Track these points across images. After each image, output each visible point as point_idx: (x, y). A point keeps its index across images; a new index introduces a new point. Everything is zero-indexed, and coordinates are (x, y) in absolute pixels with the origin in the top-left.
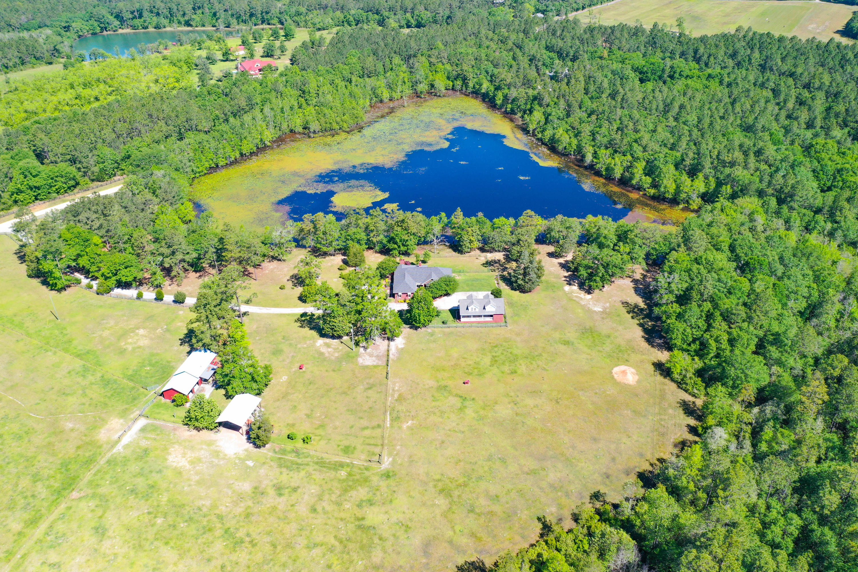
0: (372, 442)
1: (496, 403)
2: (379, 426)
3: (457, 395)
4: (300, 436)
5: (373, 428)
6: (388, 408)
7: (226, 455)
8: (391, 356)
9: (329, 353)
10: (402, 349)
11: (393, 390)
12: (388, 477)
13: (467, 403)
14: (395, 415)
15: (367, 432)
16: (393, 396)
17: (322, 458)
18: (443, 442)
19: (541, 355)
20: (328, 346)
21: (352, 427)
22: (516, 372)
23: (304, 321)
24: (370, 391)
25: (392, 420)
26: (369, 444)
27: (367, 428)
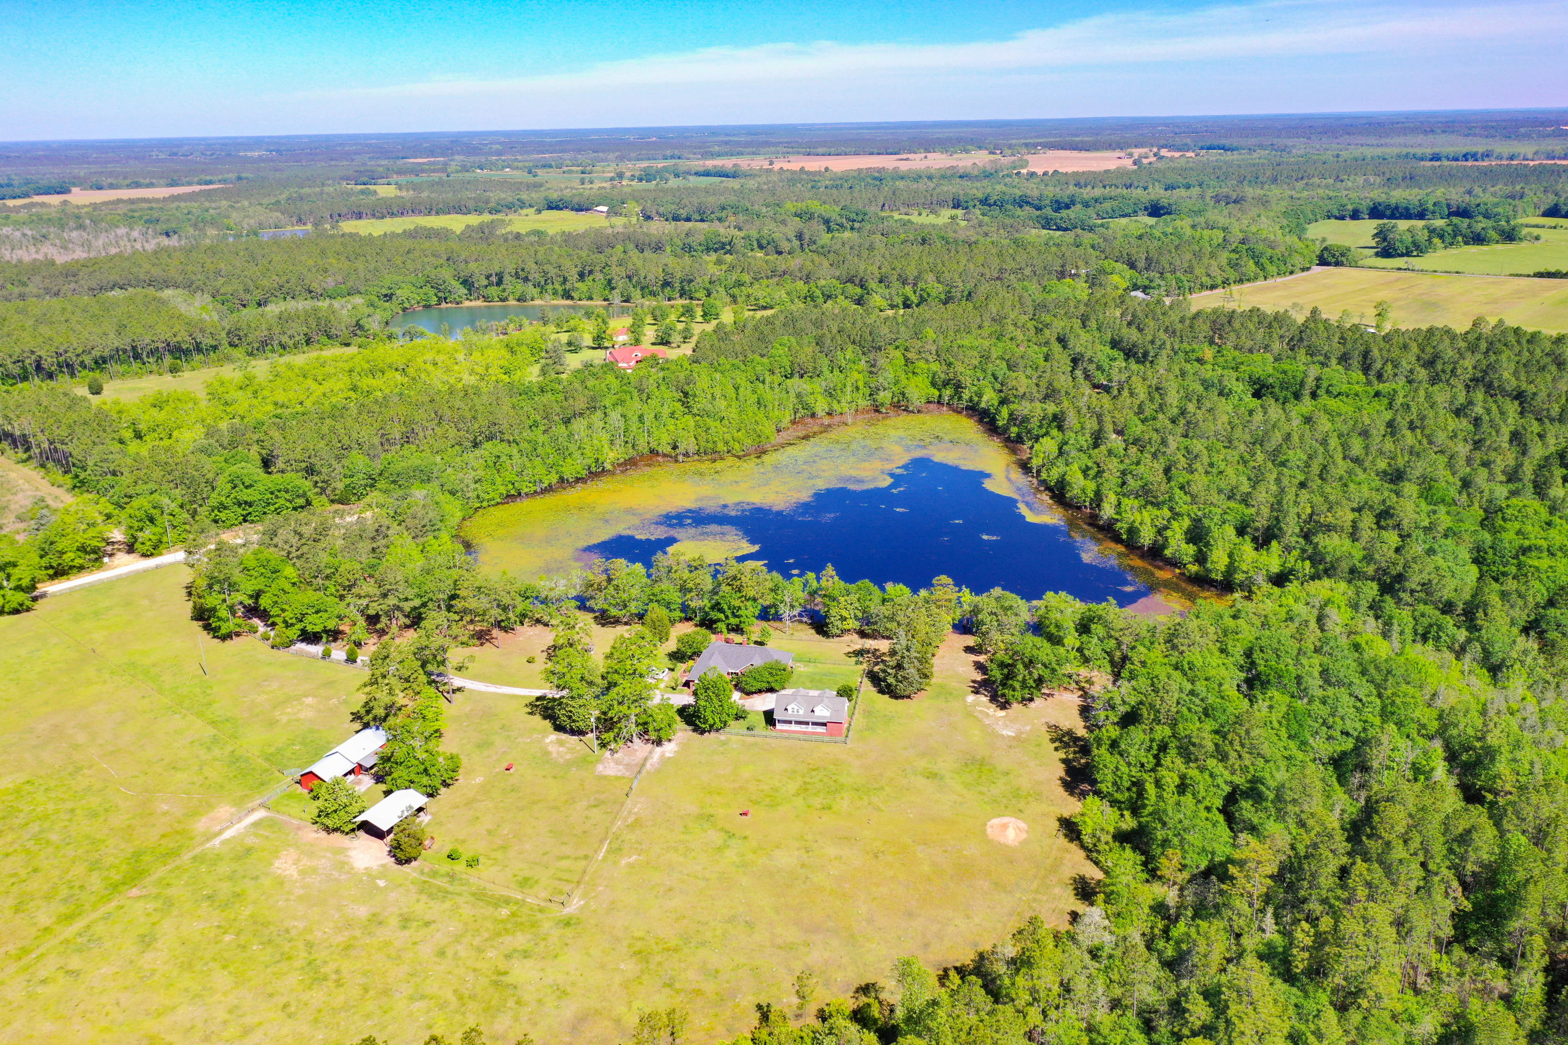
0: (565, 876)
1: (778, 847)
2: (586, 857)
3: (723, 830)
4: (466, 855)
5: (576, 859)
6: (610, 835)
7: (352, 868)
8: (648, 766)
9: (558, 753)
10: (669, 758)
11: (630, 813)
12: (568, 924)
13: (732, 842)
14: (615, 846)
15: (564, 863)
16: (625, 819)
17: (484, 889)
18: (671, 890)
19: (882, 788)
20: (560, 743)
21: (546, 854)
22: (829, 808)
23: (537, 706)
24: (595, 810)
25: (608, 852)
26: (560, 879)
27: (568, 857)
